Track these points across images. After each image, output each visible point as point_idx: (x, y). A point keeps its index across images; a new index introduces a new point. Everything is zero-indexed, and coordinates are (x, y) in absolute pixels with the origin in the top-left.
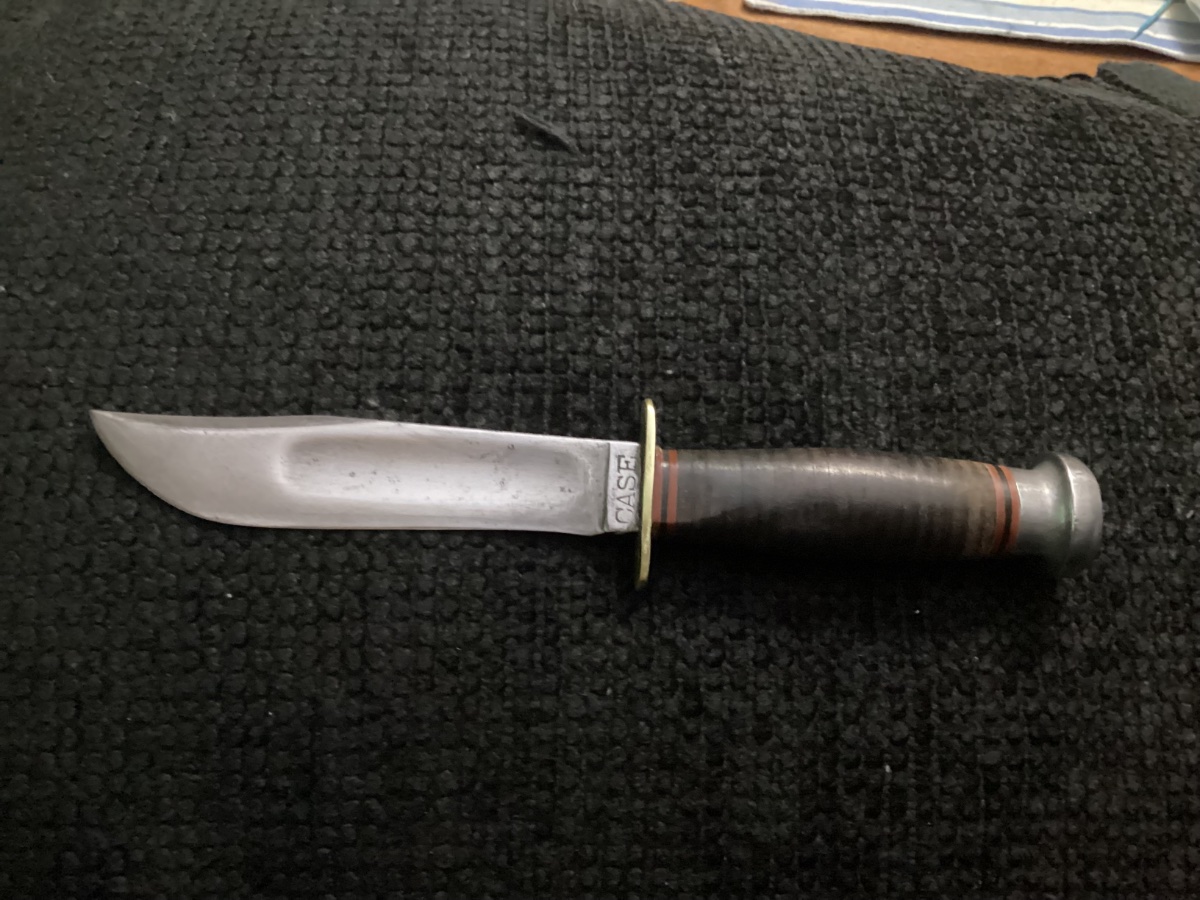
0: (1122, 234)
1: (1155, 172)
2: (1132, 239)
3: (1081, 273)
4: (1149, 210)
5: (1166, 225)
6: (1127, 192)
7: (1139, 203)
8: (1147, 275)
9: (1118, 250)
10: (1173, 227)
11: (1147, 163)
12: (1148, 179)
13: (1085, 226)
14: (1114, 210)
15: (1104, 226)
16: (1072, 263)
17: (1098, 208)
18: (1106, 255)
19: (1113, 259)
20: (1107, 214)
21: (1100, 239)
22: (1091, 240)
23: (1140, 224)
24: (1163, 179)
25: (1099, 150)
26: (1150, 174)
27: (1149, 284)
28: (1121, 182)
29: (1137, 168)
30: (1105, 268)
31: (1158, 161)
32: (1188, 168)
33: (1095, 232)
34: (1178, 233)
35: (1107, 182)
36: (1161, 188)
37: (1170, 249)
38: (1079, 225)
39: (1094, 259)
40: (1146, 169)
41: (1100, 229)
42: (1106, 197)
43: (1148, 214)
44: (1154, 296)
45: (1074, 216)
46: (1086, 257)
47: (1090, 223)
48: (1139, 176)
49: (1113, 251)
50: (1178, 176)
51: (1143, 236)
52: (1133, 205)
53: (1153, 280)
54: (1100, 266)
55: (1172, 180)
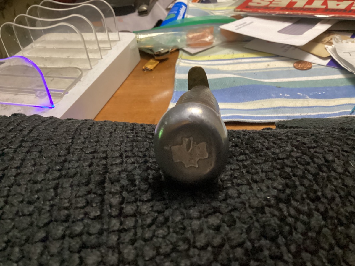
0: (299, 211)
1: (312, 157)
2: (310, 215)
3: (272, 257)
4: (315, 187)
5: (333, 199)
6: (294, 175)
7: (306, 182)
8: (332, 248)
9: (300, 227)
10: (338, 200)
11: (304, 153)
12: (308, 164)
13: (267, 209)
14: (288, 191)
15: (282, 206)
16: (261, 249)
17: (275, 192)
18: (290, 233)
19: (297, 236)
20: (283, 196)
21: (282, 219)
22: (274, 222)
23: (313, 201)
24: (321, 161)
25: (266, 155)
26: (308, 159)
27: (335, 255)
28: (288, 170)
29: (297, 158)
30: (293, 248)
31: (312, 151)
32: (335, 150)
33: (276, 213)
34: (344, 205)
35: (277, 172)
36: (320, 168)
37: (343, 219)
38: (261, 210)
39: (281, 240)
40: (305, 157)
41: (280, 210)
42: (279, 183)
43: (316, 192)
45: (255, 203)
46: (273, 240)
47: (270, 206)
48: (300, 163)
49: (296, 229)
50: (330, 157)
51: (317, 210)
52: (302, 184)
53: (338, 251)
54: (287, 245)
55: (326, 161)
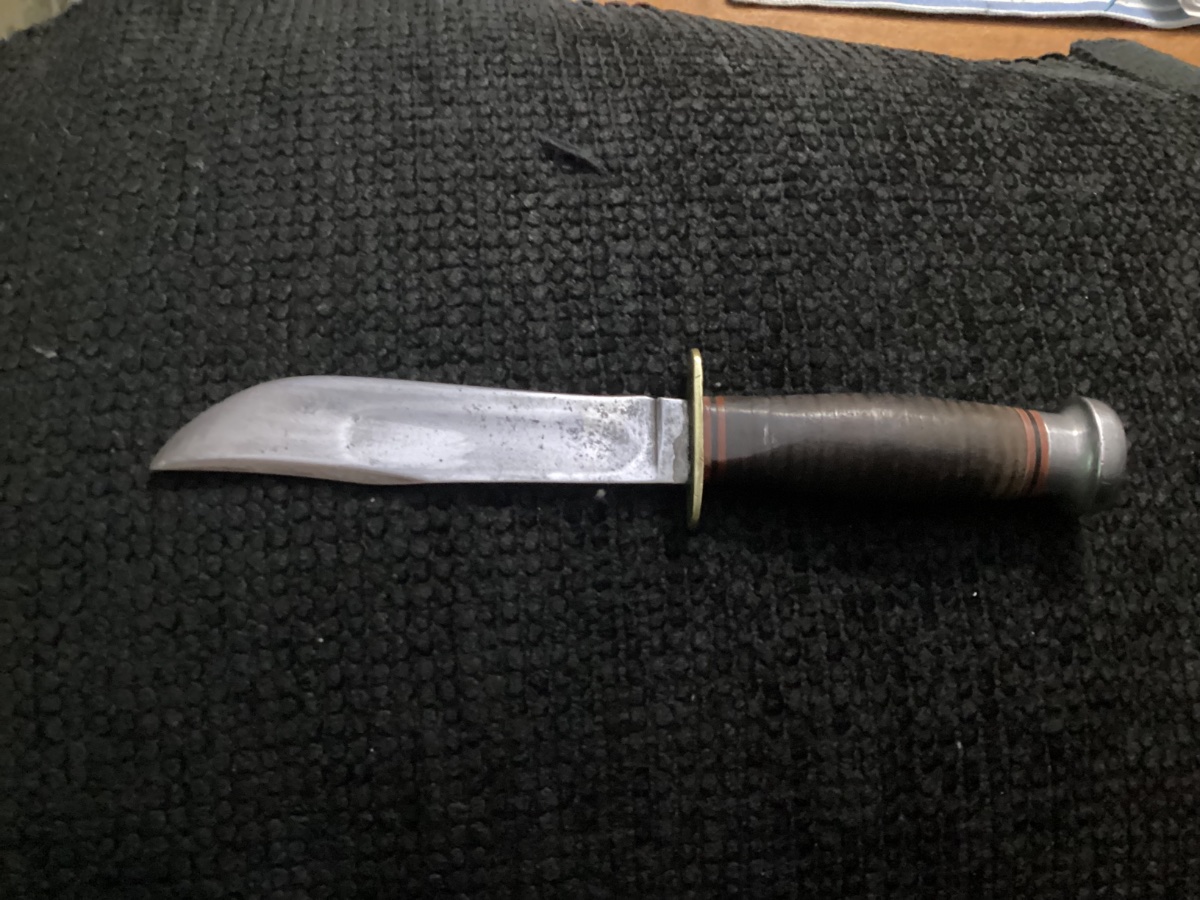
0: (1126, 212)
1: (1150, 149)
2: (1137, 216)
3: (1093, 254)
4: (1148, 186)
5: (1166, 201)
6: (1127, 171)
7: (1139, 180)
8: (1153, 252)
9: (1125, 228)
10: (1172, 202)
11: (1141, 141)
12: (1144, 157)
13: (1092, 207)
14: (1117, 189)
15: (1108, 205)
16: (1083, 245)
17: (1102, 189)
18: (1114, 234)
19: (1120, 237)
20: (1111, 194)
21: (1107, 219)
22: (1098, 221)
23: (1142, 202)
24: (1158, 155)
25: (1094, 131)
26: (1146, 152)
27: (1155, 259)
28: (1120, 161)
29: (1133, 146)
30: (1114, 247)
31: (1151, 137)
32: (1180, 142)
33: (1102, 212)
34: (1178, 207)
35: (1107, 162)
36: (1157, 164)
37: (1173, 225)
38: (1086, 207)
39: (1103, 239)
40: (1141, 146)
41: (1106, 209)
42: (1108, 177)
43: (1148, 192)
44: (1162, 271)
45: (1081, 198)
46: (1096, 238)
47: (1096, 204)
48: (1135, 154)
49: (1120, 230)
50: (1172, 152)
51: (1146, 213)
52: (1134, 183)
53: (1159, 256)
54: (1109, 246)
55: (1166, 155)
